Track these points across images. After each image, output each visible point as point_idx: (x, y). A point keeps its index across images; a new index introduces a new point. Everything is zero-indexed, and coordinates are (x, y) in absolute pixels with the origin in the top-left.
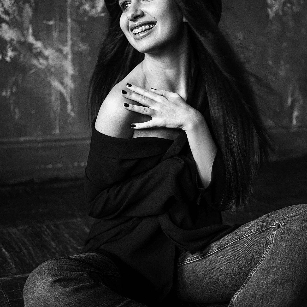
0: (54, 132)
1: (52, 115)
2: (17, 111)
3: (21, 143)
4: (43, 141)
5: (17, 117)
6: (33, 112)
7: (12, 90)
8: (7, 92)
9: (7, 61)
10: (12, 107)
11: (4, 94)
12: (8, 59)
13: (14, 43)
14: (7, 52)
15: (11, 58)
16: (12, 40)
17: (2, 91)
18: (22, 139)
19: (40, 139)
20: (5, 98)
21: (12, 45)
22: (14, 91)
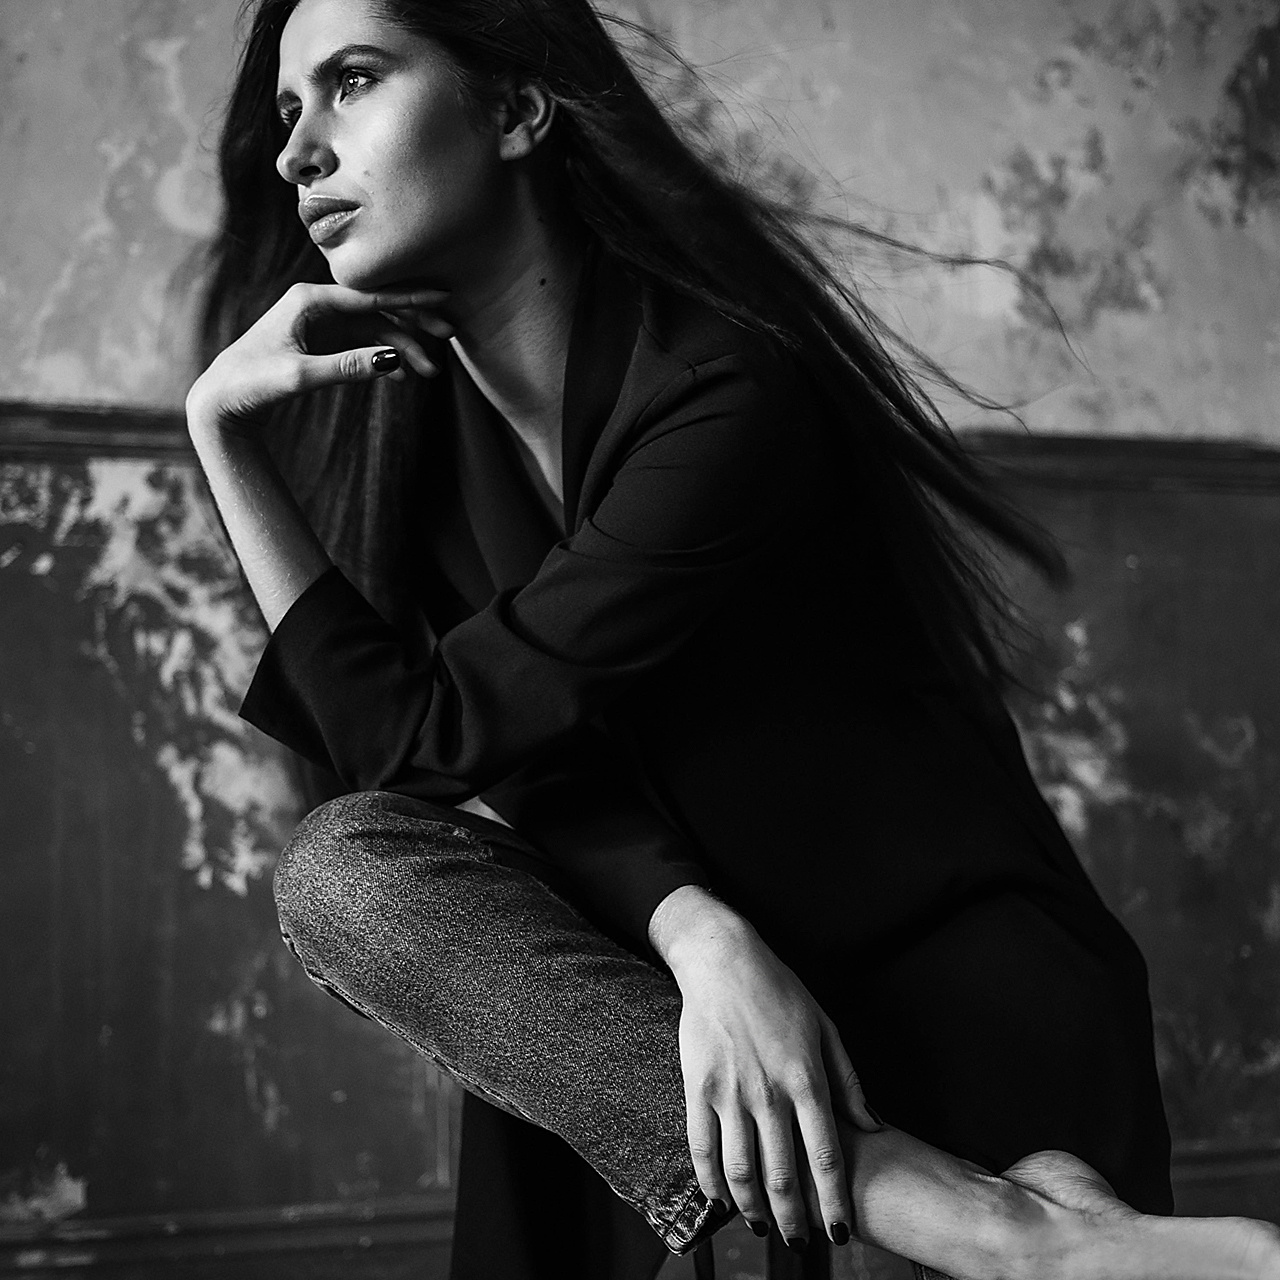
0: (426, 1180)
1: (418, 1107)
2: (271, 1093)
3: (287, 1228)
4: (380, 1221)
5: (271, 1118)
6: (339, 1096)
7: (249, 1004)
8: (229, 1014)
9: (233, 893)
10: (251, 1080)
11: (218, 1024)
12: (237, 883)
13: (264, 818)
14: (232, 854)
15: (249, 879)
16: (254, 807)
17: (210, 1016)
18: (291, 1213)
19: (367, 1211)
20: (224, 1041)
21: (253, 826)
22: (260, 1010)
